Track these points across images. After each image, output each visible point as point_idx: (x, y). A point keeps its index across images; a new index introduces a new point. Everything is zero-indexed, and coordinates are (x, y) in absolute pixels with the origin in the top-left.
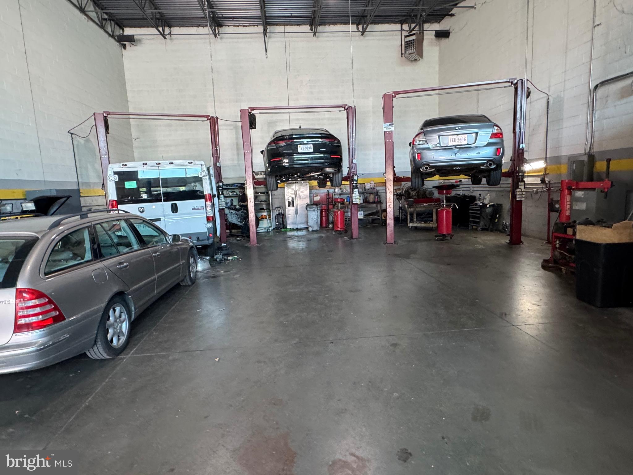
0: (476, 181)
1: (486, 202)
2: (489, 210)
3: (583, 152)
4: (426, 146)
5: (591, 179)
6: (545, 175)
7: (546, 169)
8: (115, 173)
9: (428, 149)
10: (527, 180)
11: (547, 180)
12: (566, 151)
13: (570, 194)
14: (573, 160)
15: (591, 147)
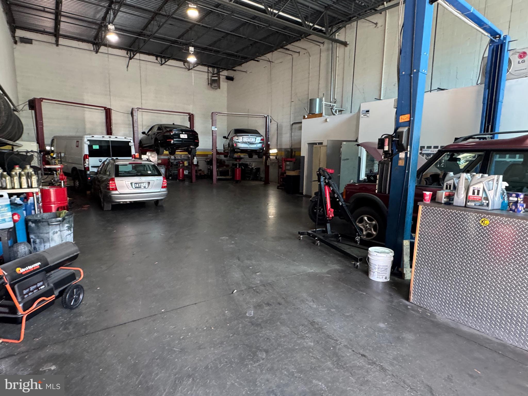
0: (251, 156)
1: (253, 167)
2: (254, 171)
3: (289, 147)
4: (237, 141)
5: (291, 157)
6: (277, 155)
7: (277, 153)
8: (88, 140)
9: (238, 142)
10: (271, 157)
11: (277, 157)
12: (284, 147)
13: (285, 162)
14: (286, 150)
15: (291, 146)
